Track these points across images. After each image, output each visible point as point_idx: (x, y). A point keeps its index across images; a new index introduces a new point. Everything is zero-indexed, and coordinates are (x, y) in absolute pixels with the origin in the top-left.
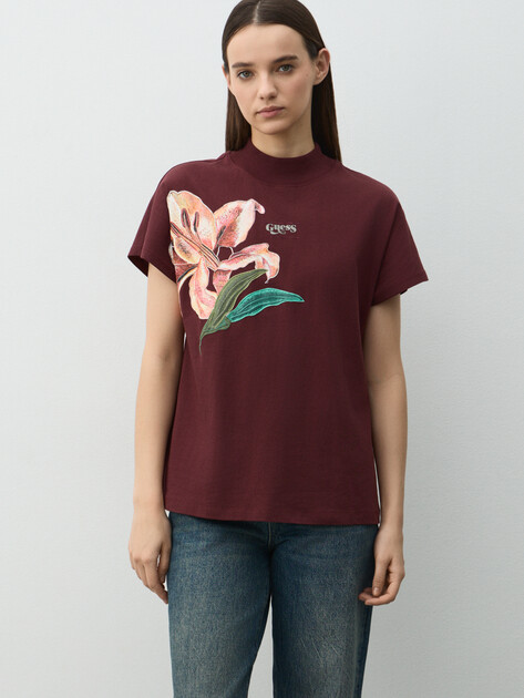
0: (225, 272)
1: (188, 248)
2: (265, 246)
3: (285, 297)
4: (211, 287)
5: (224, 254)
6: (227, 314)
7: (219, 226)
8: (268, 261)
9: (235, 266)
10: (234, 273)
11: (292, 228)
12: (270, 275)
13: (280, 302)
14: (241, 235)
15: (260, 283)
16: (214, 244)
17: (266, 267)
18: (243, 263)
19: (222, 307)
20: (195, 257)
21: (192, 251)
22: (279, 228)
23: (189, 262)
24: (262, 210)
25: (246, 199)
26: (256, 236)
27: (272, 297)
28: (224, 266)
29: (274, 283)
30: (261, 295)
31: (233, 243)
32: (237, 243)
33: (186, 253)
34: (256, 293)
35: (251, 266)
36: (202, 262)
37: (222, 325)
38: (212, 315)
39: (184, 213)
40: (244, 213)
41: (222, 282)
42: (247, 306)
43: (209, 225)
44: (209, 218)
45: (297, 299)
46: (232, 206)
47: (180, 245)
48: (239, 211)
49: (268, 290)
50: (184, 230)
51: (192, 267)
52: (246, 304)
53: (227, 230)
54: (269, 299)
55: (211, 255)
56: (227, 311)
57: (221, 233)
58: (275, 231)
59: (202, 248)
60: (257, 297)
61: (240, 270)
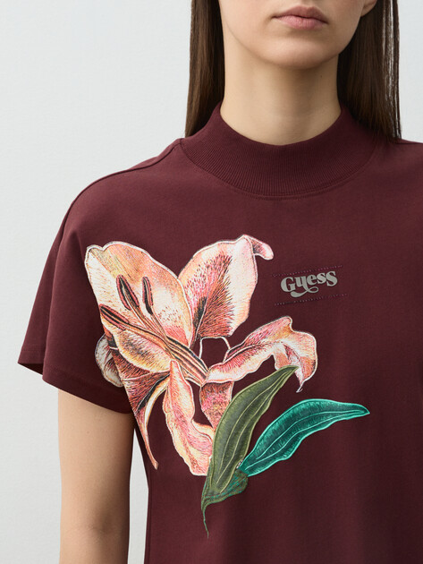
0: (221, 387)
1: (146, 346)
2: (286, 321)
3: (338, 411)
4: (200, 418)
5: (213, 352)
6: (239, 464)
7: (194, 300)
8: (296, 351)
9: (237, 374)
10: (239, 386)
11: (329, 278)
12: (303, 376)
13: (331, 421)
14: (238, 310)
15: (289, 393)
16: (189, 335)
17: (294, 362)
18: (253, 364)
19: (228, 453)
20: (161, 361)
21: (153, 350)
22: (304, 282)
23: (154, 370)
24: (268, 253)
25: (233, 236)
26: (265, 306)
27: (313, 415)
28: (216, 375)
29: (313, 389)
30: (295, 416)
31: (227, 329)
32: (234, 326)
33: (144, 355)
34: (285, 416)
35: (268, 365)
36: (175, 370)
37: (233, 486)
38: (212, 468)
39: (123, 284)
40: (236, 264)
41: (222, 406)
42: (273, 445)
43: (174, 301)
44: (172, 287)
45: (359, 412)
46: (207, 254)
47: (129, 344)
48: (225, 262)
49: (304, 404)
50: (130, 315)
51: (163, 377)
52: (271, 439)
53: (207, 309)
54: (310, 421)
55: (189, 357)
56: (237, 458)
57: (200, 312)
58: (299, 290)
59: (171, 344)
60: (289, 421)
61: (250, 378)
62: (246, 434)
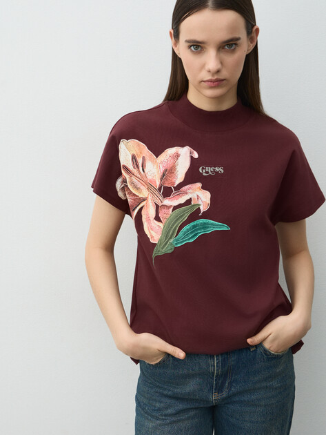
0: (168, 207)
1: (139, 185)
2: (199, 185)
3: (216, 226)
4: (157, 218)
5: (167, 192)
6: (171, 241)
7: (162, 170)
8: (201, 197)
9: (176, 203)
10: (175, 208)
11: (220, 170)
12: (203, 209)
13: (212, 230)
14: (180, 177)
15: (195, 215)
16: (158, 184)
17: (200, 203)
18: (182, 200)
19: (167, 235)
20: (144, 193)
21: (142, 187)
22: (209, 169)
23: (141, 196)
24: (196, 155)
25: (183, 146)
26: (191, 177)
27: (205, 226)
28: (167, 202)
29: (206, 215)
30: (197, 225)
31: (174, 184)
32: (178, 182)
33: (138, 189)
34: (193, 224)
35: (189, 202)
36: (150, 197)
37: (168, 249)
38: (160, 241)
39: (134, 157)
40: (182, 157)
41: (166, 215)
42: (186, 234)
43: (154, 168)
44: (154, 162)
45: (225, 228)
46: (171, 151)
47: (132, 183)
48: (177, 156)
49: (201, 221)
50: (135, 171)
51: (144, 199)
52: (186, 232)
53: (168, 173)
54: (203, 228)
55: (156, 193)
56: (171, 238)
57: (164, 175)
58: (207, 172)
59: (150, 186)
60: (194, 226)
61: (180, 206)
62: (175, 228)
